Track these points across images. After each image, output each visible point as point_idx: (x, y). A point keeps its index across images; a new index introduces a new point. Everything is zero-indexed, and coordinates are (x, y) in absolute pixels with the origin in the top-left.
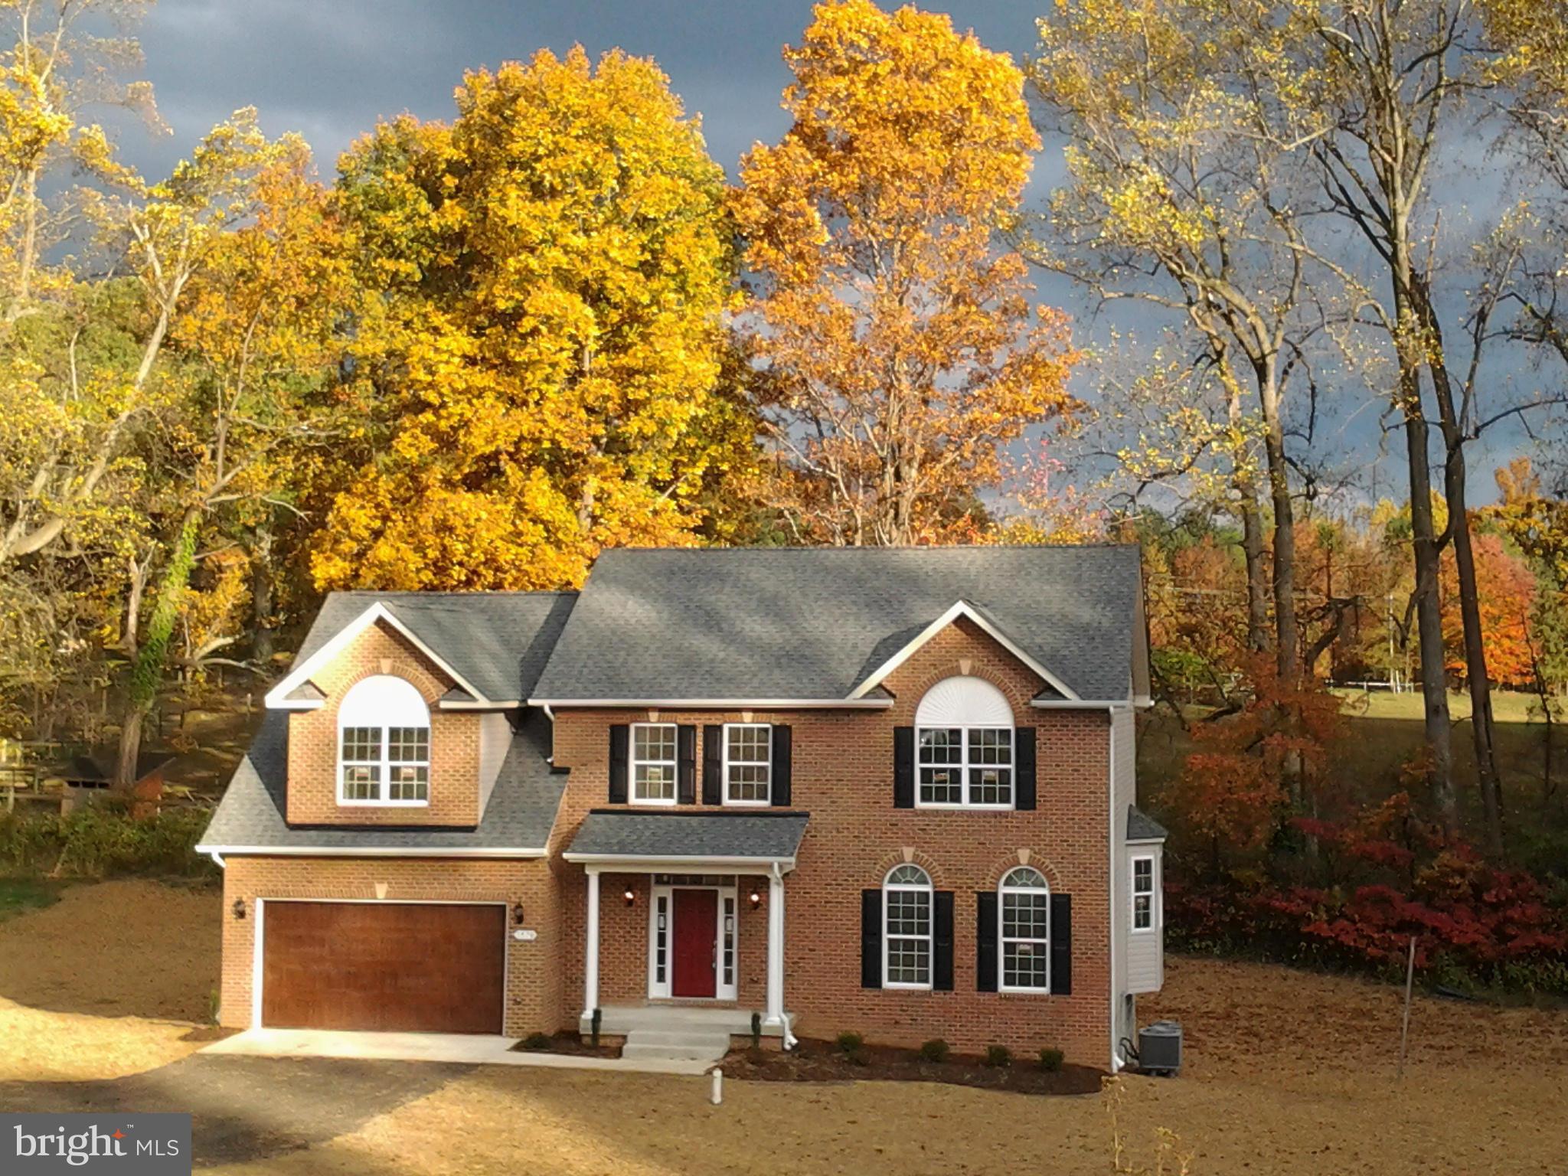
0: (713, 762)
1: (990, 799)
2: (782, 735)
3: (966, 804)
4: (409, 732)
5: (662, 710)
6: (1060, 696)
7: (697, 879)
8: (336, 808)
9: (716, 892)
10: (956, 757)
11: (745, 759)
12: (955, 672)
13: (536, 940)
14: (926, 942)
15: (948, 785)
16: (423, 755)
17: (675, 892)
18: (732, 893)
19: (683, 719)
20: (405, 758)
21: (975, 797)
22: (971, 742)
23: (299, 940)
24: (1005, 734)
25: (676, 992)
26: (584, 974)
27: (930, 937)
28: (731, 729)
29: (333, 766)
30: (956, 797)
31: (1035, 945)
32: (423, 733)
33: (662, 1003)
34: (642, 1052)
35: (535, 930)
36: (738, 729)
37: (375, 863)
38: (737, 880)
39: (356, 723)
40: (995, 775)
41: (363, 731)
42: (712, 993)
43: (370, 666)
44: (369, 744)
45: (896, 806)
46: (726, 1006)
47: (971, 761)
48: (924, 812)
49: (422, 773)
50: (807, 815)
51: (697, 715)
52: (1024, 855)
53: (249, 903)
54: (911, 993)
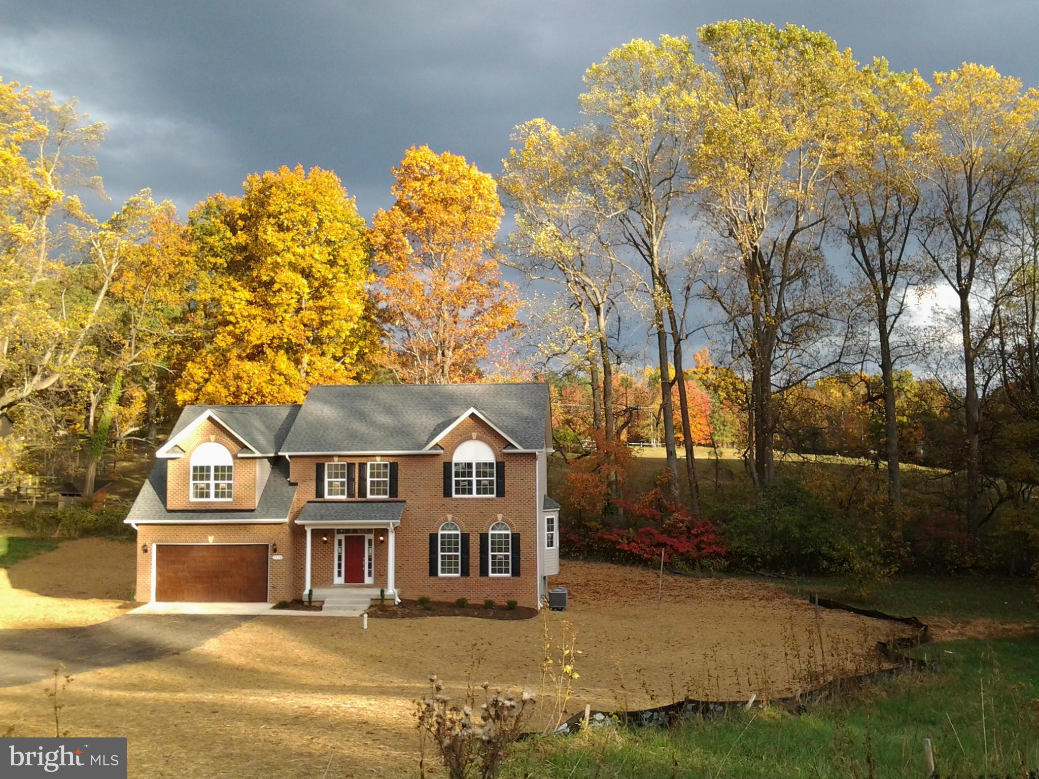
0: (363, 479)
1: (485, 493)
2: (394, 467)
3: (475, 495)
4: (223, 468)
5: (340, 456)
6: (514, 447)
7: (355, 531)
8: (190, 502)
9: (364, 536)
10: (470, 475)
11: (377, 477)
12: (470, 438)
13: (283, 560)
14: (458, 556)
15: (467, 487)
16: (230, 478)
17: (346, 537)
18: (371, 536)
19: (349, 460)
20: (222, 479)
21: (478, 492)
22: (477, 468)
23: (173, 562)
24: (491, 465)
25: (346, 581)
26: (304, 574)
27: (459, 554)
28: (371, 465)
29: (188, 484)
30: (470, 492)
31: (505, 555)
32: (230, 468)
33: (340, 586)
34: (331, 608)
35: (282, 555)
36: (374, 464)
37: (208, 527)
38: (373, 531)
39: (199, 464)
40: (487, 483)
41: (202, 468)
42: (363, 581)
43: (205, 438)
44: (205, 473)
45: (444, 496)
46: (369, 586)
47: (477, 476)
48: (457, 499)
49: (230, 486)
50: (405, 501)
51: (356, 459)
52: (500, 517)
53: (149, 545)
54: (451, 578)
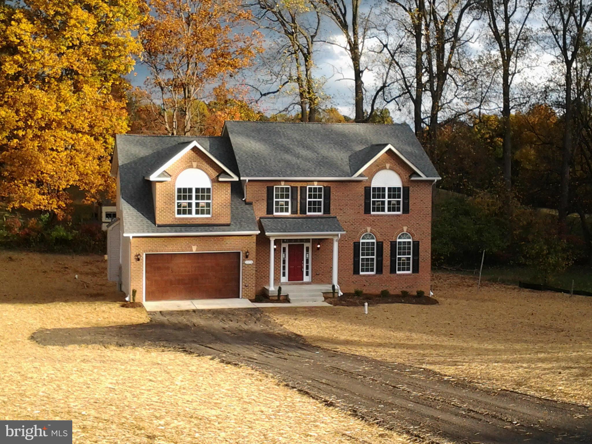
0: (303, 198)
1: (394, 211)
2: (327, 190)
3: (386, 212)
4: (203, 189)
5: (286, 181)
6: (420, 176)
7: (296, 240)
8: (176, 218)
9: (303, 245)
10: (383, 197)
11: (314, 198)
12: (384, 168)
13: (253, 264)
14: (373, 259)
15: (381, 206)
17: (289, 245)
18: (309, 245)
19: (293, 184)
20: (202, 199)
21: (389, 210)
22: (389, 191)
23: (159, 268)
24: (399, 189)
25: (289, 280)
27: (375, 257)
28: (309, 188)
29: (174, 202)
30: (383, 210)
31: (407, 258)
32: (208, 190)
35: (253, 260)
36: (311, 188)
37: (192, 238)
38: (311, 241)
39: (182, 186)
41: (185, 190)
42: (303, 280)
43: (188, 164)
44: (187, 194)
45: (365, 213)
46: (307, 283)
47: (389, 198)
48: (374, 215)
49: (208, 205)
50: (335, 217)
51: (298, 183)
52: (405, 228)
53: (141, 254)
54: (369, 275)
